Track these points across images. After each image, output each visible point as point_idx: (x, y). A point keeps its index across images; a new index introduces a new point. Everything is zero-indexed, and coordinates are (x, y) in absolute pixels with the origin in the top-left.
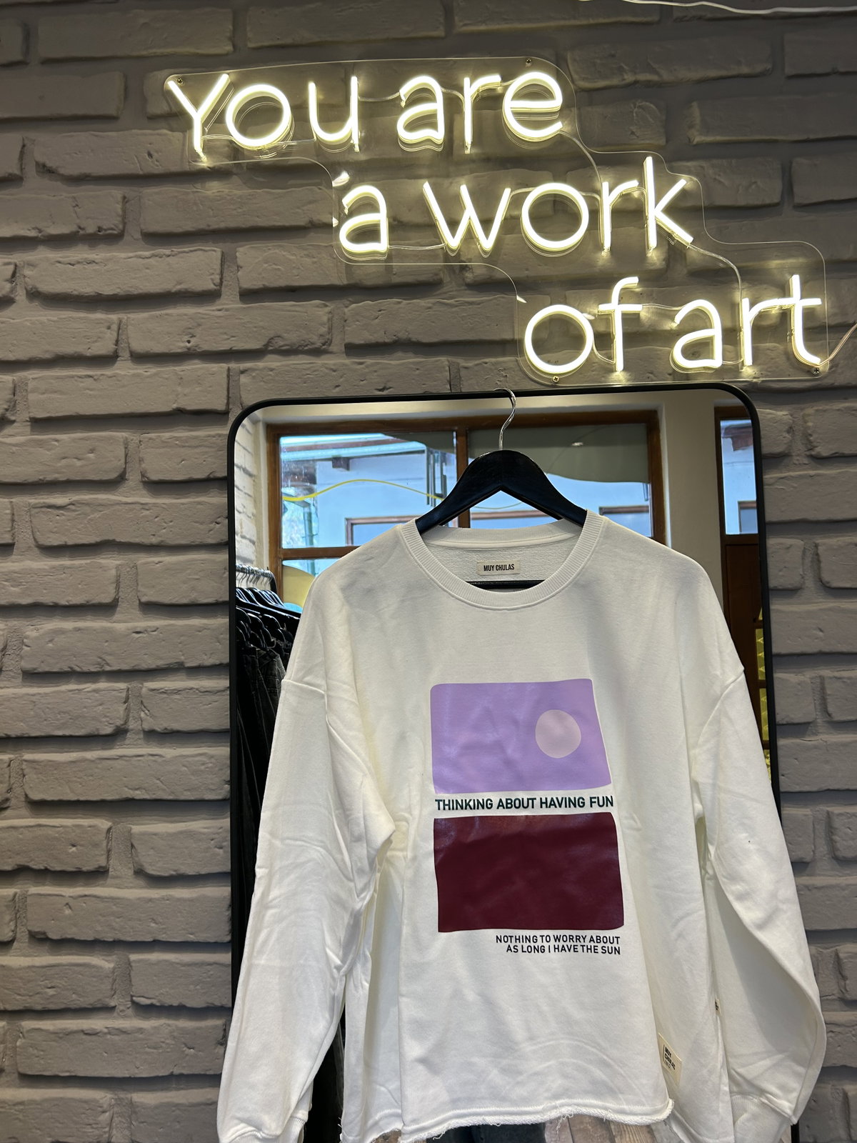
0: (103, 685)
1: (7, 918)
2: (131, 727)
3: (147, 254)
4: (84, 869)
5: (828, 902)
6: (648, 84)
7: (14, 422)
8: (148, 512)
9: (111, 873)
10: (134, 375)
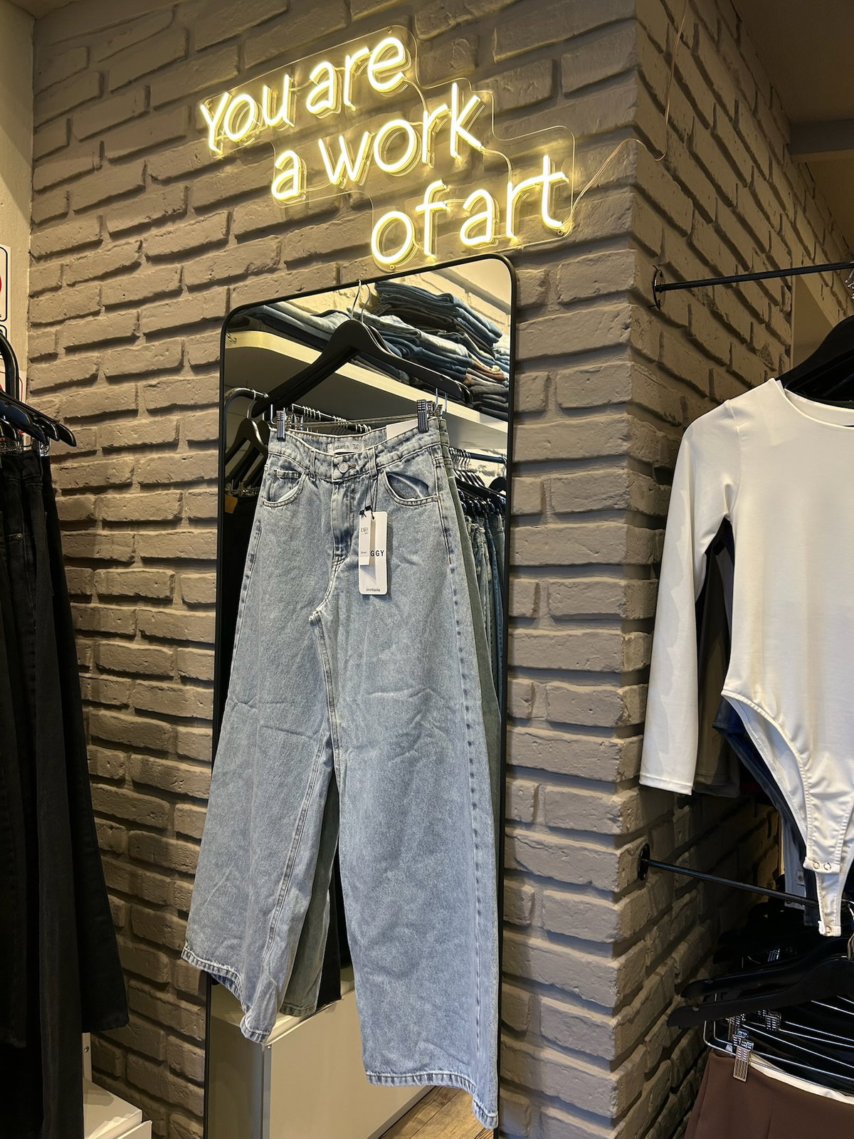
0: (172, 491)
1: (131, 622)
2: (183, 516)
3: (193, 222)
4: (161, 597)
5: (540, 648)
6: (468, 23)
7: (139, 337)
8: (189, 385)
9: (174, 601)
10: (186, 300)
